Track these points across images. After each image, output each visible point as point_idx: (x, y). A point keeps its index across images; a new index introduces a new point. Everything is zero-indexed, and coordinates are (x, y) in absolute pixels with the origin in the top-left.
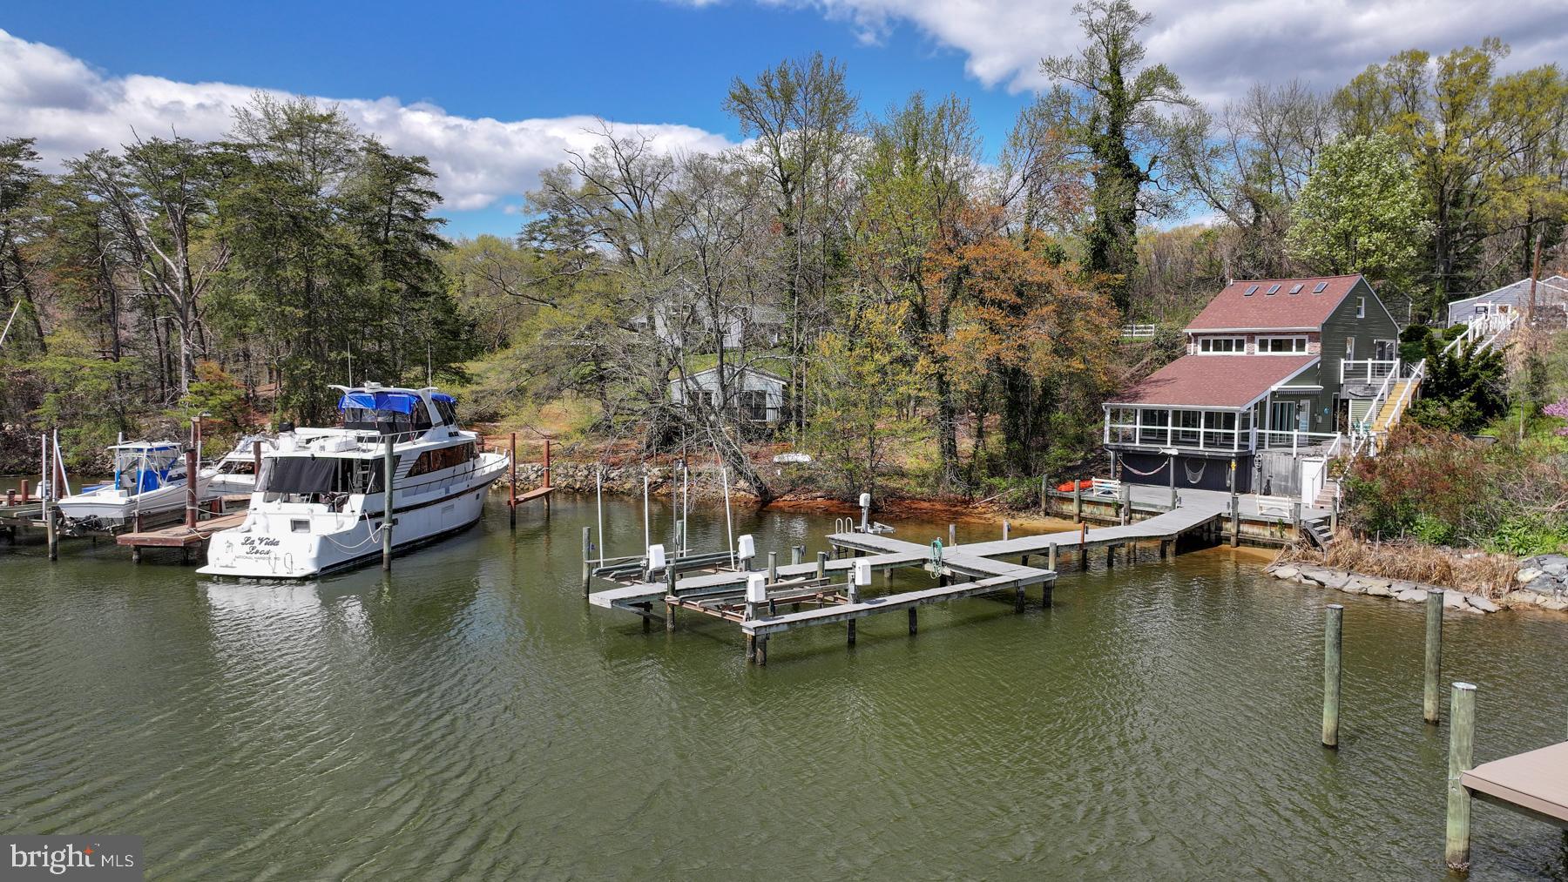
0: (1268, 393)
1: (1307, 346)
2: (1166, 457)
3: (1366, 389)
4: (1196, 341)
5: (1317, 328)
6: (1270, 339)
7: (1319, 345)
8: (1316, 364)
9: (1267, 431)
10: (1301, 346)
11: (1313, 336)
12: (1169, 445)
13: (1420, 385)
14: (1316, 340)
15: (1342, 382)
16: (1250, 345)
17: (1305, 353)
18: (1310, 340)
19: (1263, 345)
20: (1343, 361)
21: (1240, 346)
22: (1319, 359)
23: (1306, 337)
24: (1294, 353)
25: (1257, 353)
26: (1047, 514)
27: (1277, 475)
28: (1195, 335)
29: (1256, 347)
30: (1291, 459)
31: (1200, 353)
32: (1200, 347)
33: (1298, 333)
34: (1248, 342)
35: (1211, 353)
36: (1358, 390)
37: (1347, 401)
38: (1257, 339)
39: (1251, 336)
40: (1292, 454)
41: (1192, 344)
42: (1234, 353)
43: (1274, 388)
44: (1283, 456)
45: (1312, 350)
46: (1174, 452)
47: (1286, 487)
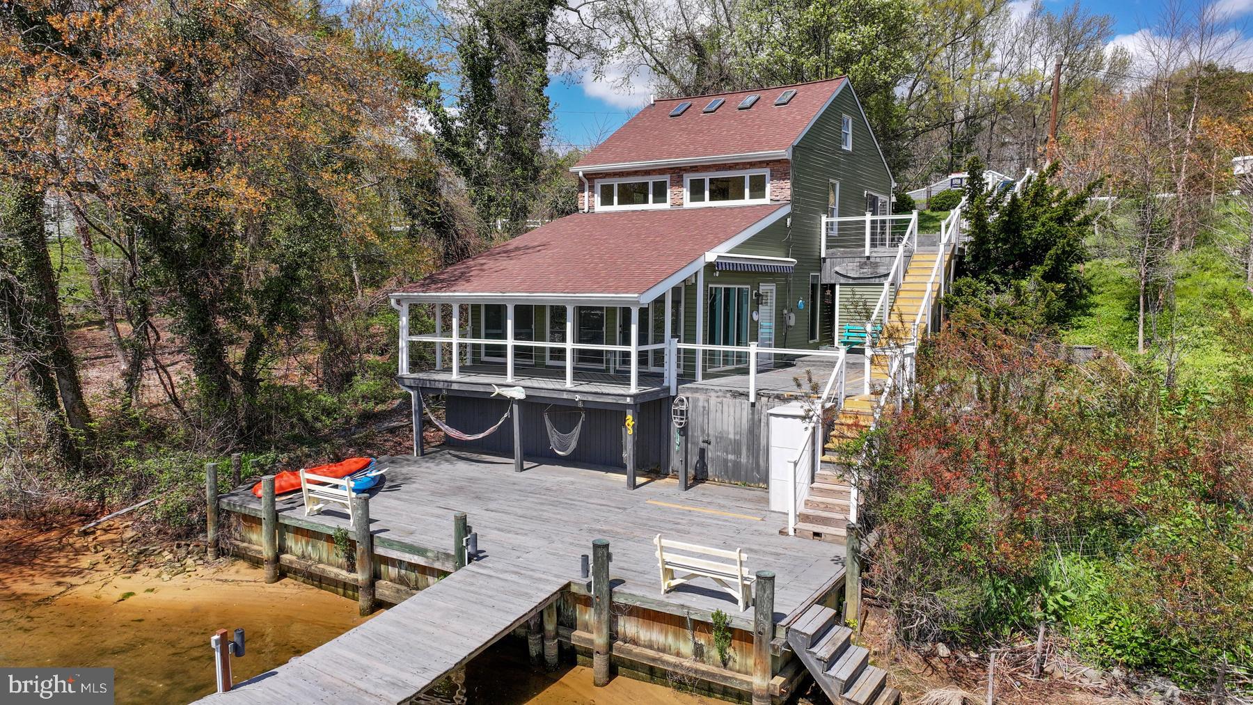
0: (699, 265)
1: (768, 188)
2: (504, 402)
3: (862, 266)
4: (592, 188)
5: (784, 153)
6: (707, 177)
7: (787, 184)
8: (784, 218)
9: (700, 347)
10: (758, 188)
11: (778, 168)
12: (510, 378)
13: (952, 256)
14: (783, 176)
15: (823, 255)
16: (676, 190)
17: (766, 201)
18: (773, 177)
19: (697, 192)
20: (824, 219)
21: (660, 195)
22: (787, 209)
23: (766, 172)
24: (747, 201)
25: (688, 204)
26: (220, 553)
27: (721, 438)
28: (591, 177)
29: (686, 193)
30: (746, 406)
31: (599, 208)
32: (597, 199)
33: (752, 165)
34: (672, 185)
35: (616, 207)
36: (849, 267)
37: (832, 287)
38: (687, 179)
39: (677, 173)
40: (747, 395)
41: (586, 194)
42: (651, 206)
43: (711, 257)
44: (728, 400)
45: (777, 192)
46: (518, 393)
47: (737, 464)
